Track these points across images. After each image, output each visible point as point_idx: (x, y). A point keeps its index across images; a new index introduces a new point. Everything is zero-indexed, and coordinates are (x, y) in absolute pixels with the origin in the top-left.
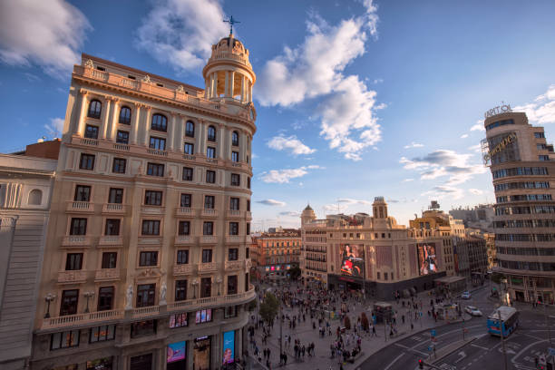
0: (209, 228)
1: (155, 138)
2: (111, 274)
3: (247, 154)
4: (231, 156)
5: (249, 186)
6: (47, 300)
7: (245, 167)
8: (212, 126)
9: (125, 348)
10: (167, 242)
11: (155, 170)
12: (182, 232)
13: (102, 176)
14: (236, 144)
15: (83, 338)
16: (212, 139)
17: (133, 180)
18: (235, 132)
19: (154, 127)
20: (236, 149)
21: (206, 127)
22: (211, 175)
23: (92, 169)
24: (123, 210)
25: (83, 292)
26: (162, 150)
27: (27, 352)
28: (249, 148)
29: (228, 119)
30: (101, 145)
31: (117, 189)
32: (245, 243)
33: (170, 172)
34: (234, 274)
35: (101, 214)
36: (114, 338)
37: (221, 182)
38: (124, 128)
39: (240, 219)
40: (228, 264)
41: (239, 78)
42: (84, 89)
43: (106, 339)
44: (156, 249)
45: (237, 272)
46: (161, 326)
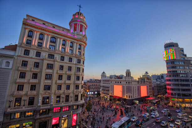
0: (69, 78)
1: (51, 45)
2: (34, 92)
3: (83, 52)
4: (77, 53)
5: (83, 64)
6: (10, 101)
7: (82, 57)
8: (71, 42)
9: (37, 119)
10: (54, 82)
11: (51, 57)
12: (59, 79)
13: (32, 58)
14: (80, 49)
15: (22, 115)
16: (71, 47)
17: (43, 60)
18: (80, 45)
19: (51, 42)
20: (80, 51)
21: (69, 42)
22: (71, 60)
23: (28, 55)
24: (39, 70)
25: (23, 98)
26: (53, 49)
27: (1, 120)
28: (84, 51)
29: (77, 40)
30: (32, 47)
31: (37, 63)
32: (81, 84)
33: (56, 58)
34: (77, 94)
35: (31, 71)
36: (33, 116)
37: (74, 62)
38: (41, 41)
39: (80, 75)
40: (75, 90)
41: (82, 26)
42: (27, 27)
43: (31, 116)
44: (50, 84)
45: (78, 93)
46: (50, 112)
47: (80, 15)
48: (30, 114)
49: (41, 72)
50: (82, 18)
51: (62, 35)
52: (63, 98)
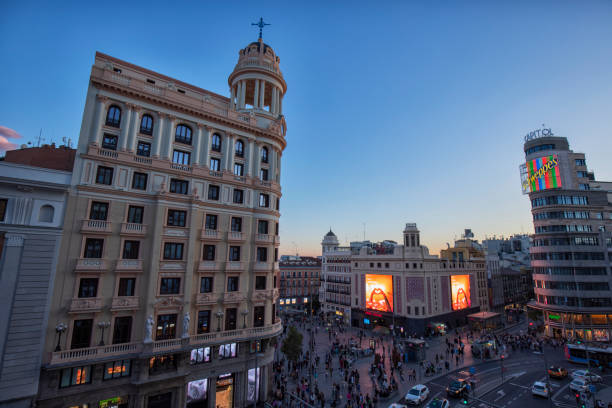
0: (236, 253)
1: (179, 151)
2: (132, 302)
3: (277, 171)
4: (260, 175)
5: (278, 208)
6: (57, 331)
7: (274, 187)
8: (240, 141)
9: (143, 386)
10: (190, 268)
11: (178, 188)
12: (205, 258)
13: (120, 192)
14: (265, 161)
15: (96, 375)
16: (240, 154)
17: (155, 198)
18: (265, 148)
19: (178, 140)
20: (266, 167)
21: (234, 140)
22: (239, 196)
23: (110, 184)
24: (144, 231)
25: (98, 322)
26: (186, 163)
27: (34, 390)
29: (258, 134)
30: (121, 158)
31: (137, 207)
32: (273, 271)
33: (195, 190)
34: (261, 304)
35: (120, 235)
36: (130, 375)
37: (249, 202)
38: (146, 138)
39: (268, 244)
40: (256, 293)
41: (269, 87)
42: (103, 93)
43: (121, 376)
44: (179, 275)
45: (265, 302)
46: (182, 362)
47: (265, 51)
48: (118, 369)
49: (150, 236)
50: (269, 61)
51: (210, 119)
52: (218, 317)
